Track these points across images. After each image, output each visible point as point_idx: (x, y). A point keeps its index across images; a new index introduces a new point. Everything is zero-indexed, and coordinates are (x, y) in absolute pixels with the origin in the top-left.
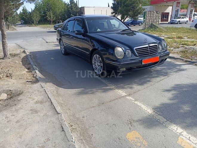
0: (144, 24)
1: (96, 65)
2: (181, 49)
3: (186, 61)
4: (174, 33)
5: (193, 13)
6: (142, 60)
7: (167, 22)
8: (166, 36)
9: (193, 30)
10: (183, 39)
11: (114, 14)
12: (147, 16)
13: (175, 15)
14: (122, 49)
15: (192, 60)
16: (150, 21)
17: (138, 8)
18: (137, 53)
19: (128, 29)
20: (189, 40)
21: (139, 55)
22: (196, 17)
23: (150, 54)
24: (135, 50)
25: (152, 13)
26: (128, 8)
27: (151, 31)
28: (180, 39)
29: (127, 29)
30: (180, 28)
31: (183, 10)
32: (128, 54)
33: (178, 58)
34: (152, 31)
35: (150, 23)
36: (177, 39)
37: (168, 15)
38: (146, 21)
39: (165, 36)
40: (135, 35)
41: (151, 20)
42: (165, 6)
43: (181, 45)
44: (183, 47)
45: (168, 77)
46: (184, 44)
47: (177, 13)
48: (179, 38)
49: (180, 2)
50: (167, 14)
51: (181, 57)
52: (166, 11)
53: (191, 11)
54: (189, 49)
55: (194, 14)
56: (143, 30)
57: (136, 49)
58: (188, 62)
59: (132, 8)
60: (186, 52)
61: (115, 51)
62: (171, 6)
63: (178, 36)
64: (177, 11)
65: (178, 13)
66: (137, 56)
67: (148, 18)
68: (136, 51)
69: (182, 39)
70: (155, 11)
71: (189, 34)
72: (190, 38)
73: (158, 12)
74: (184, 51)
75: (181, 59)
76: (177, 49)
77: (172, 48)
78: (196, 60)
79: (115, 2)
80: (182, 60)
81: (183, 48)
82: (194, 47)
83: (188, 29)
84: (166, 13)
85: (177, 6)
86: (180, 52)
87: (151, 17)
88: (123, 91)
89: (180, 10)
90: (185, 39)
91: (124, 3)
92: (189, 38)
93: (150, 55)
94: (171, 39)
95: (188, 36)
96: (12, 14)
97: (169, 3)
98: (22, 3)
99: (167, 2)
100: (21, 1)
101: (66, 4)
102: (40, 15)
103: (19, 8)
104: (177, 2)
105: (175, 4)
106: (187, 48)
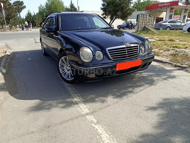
0: (137, 27)
1: (64, 70)
2: (172, 52)
3: (176, 66)
4: (166, 36)
5: (186, 18)
6: (116, 64)
8: (158, 39)
10: (175, 42)
11: (104, 15)
12: (140, 18)
15: (182, 65)
16: (143, 24)
18: (110, 56)
20: (180, 43)
21: (112, 58)
22: (189, 22)
23: (128, 56)
25: (145, 16)
26: (117, 8)
28: (171, 42)
31: (176, 16)
32: (99, 56)
33: (166, 62)
34: (144, 33)
35: (143, 26)
36: (168, 42)
38: (139, 24)
39: (156, 39)
42: (160, 11)
43: (172, 48)
44: (174, 50)
46: (175, 47)
48: (171, 40)
49: (173, 8)
50: (161, 19)
51: (170, 60)
52: (161, 16)
53: (185, 17)
54: (180, 52)
55: (187, 20)
56: (136, 32)
57: (109, 50)
58: (177, 66)
59: (122, 8)
60: (176, 55)
61: (81, 53)
62: (165, 11)
64: (171, 16)
67: (141, 21)
68: (109, 52)
69: (173, 42)
70: (148, 15)
71: (181, 37)
73: (151, 15)
74: (174, 54)
75: (170, 63)
76: (166, 52)
77: (161, 51)
78: (187, 65)
80: (171, 64)
81: (173, 51)
82: (186, 50)
85: (171, 12)
86: (170, 55)
87: (144, 20)
88: (87, 106)
89: (173, 15)
90: (176, 42)
92: (181, 41)
93: (129, 58)
94: (162, 42)
95: (180, 39)
96: (15, 17)
97: (163, 9)
98: (25, 7)
99: (161, 7)
100: (24, 5)
101: (66, 9)
102: (42, 18)
103: (21, 11)
104: (171, 8)
105: (169, 9)
106: (178, 51)
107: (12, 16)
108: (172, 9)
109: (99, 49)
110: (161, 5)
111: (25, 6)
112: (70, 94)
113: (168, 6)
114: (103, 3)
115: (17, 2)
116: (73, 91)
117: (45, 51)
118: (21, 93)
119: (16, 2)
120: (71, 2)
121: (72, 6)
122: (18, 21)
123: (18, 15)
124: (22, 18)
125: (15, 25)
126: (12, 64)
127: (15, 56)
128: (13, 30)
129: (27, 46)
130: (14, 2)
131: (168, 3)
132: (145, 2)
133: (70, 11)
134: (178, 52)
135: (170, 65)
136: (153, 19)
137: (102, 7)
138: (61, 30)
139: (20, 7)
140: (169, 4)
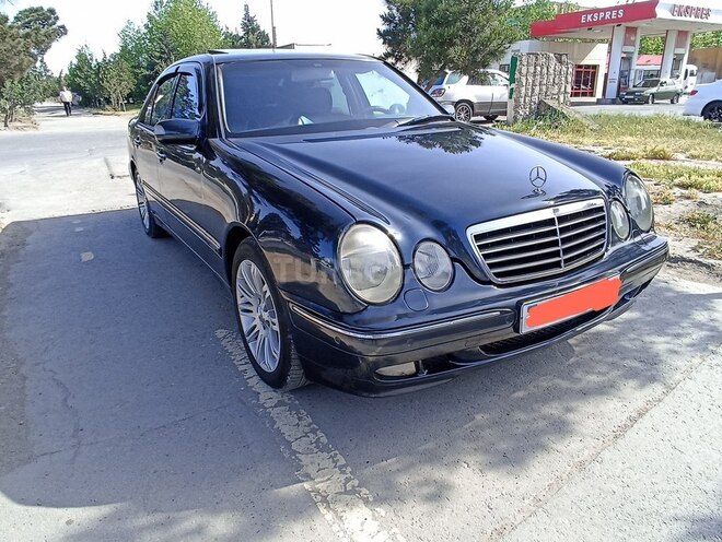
0: (511, 103)
1: (253, 319)
2: (682, 208)
4: (629, 138)
5: (684, 66)
6: (520, 304)
7: (593, 100)
8: (600, 150)
9: (699, 125)
12: (524, 71)
13: (621, 72)
14: (391, 238)
16: (533, 90)
17: (488, 31)
18: (484, 264)
19: (439, 113)
20: (699, 166)
21: (498, 275)
22: (692, 80)
23: (567, 262)
24: (474, 245)
25: (542, 60)
26: (447, 31)
27: (539, 128)
28: (662, 162)
29: (436, 118)
30: (649, 120)
31: (645, 58)
32: (431, 269)
33: (683, 260)
34: (542, 129)
35: (536, 99)
36: (651, 162)
37: (594, 75)
38: (520, 92)
39: (597, 149)
40: (477, 144)
41: (537, 89)
42: (585, 41)
43: (678, 191)
44: (688, 198)
45: (669, 389)
46: (691, 186)
47: (627, 64)
48: (656, 156)
49: (636, 28)
50: (592, 70)
51: (694, 250)
52: (588, 61)
53: (677, 60)
55: (686, 71)
56: (508, 125)
57: (478, 237)
59: (464, 30)
61: (343, 255)
62: (602, 41)
63: (649, 148)
64: (627, 59)
65: (630, 65)
66: (490, 283)
67: (525, 80)
68: (481, 248)
69: (670, 163)
70: (552, 55)
71: (688, 142)
72: (698, 157)
73: (564, 58)
74: (697, 216)
75: (701, 264)
76: (662, 208)
79: (390, 9)
80: (707, 266)
81: (687, 202)
83: (680, 122)
84: (588, 67)
85: (627, 42)
86: (681, 221)
87: (538, 77)
89: (636, 55)
90: (677, 164)
91: (428, 12)
92: (693, 157)
95: (687, 150)
96: (22, 70)
97: (597, 33)
98: (63, 31)
99: (590, 26)
100: (59, 23)
101: (228, 35)
102: (136, 75)
103: (48, 47)
104: (627, 28)
105: (620, 33)
106: (709, 203)
107: (12, 66)
108: (631, 31)
109: (428, 232)
110: (592, 17)
111: (63, 27)
112: (294, 453)
113: (618, 22)
114: (387, 11)
115: (32, 10)
116: (306, 436)
117: (151, 218)
118: (47, 458)
119: (26, 10)
120: (247, 8)
121: (249, 24)
122: (38, 86)
123: (38, 64)
124: (56, 75)
125: (26, 104)
126: (10, 285)
127: (24, 244)
128: (19, 124)
129: (75, 193)
130: (20, 12)
131: (617, 8)
132: (528, 7)
133: (242, 46)
134: (710, 209)
135: (701, 274)
136: (570, 70)
137: (383, 28)
138: (228, 135)
139: (43, 31)
140: (621, 12)
